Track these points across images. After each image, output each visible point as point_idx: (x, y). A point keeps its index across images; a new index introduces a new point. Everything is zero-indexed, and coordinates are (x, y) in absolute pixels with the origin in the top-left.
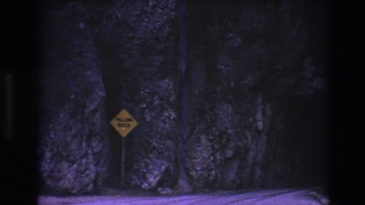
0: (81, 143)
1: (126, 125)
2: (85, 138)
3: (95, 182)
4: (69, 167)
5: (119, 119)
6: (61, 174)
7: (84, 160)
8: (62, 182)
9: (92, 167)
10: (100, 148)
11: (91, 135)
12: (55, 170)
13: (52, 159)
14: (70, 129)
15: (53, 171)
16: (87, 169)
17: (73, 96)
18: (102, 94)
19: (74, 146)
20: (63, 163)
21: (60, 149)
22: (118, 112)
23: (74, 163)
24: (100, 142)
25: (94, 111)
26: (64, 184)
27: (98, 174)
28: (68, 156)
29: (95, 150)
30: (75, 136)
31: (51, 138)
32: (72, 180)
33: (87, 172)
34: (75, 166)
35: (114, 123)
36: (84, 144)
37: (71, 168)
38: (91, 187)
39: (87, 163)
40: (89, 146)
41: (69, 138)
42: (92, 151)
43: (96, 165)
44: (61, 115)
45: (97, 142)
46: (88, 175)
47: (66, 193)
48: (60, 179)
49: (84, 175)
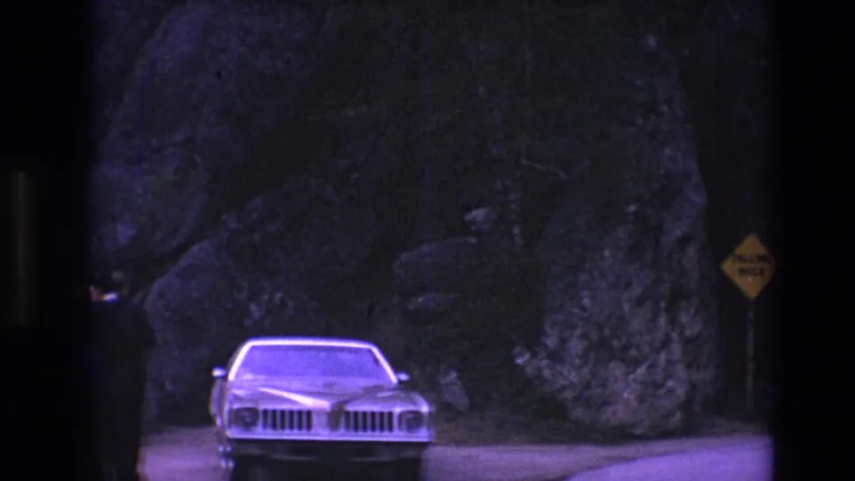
0: (654, 318)
1: (758, 272)
2: (663, 305)
3: (686, 406)
4: (628, 374)
5: (741, 259)
6: (608, 392)
7: (663, 357)
8: (610, 410)
9: (680, 370)
10: (698, 327)
11: (677, 296)
12: (594, 383)
13: (585, 356)
14: (629, 285)
15: (587, 386)
16: (668, 377)
17: (632, 208)
18: (699, 199)
19: (637, 324)
20: (612, 365)
21: (607, 332)
22: (738, 241)
23: (637, 363)
24: (696, 313)
25: (684, 241)
26: (614, 413)
27: (693, 387)
28: (625, 348)
29: (688, 333)
30: (640, 302)
31: (583, 309)
32: (634, 404)
33: (670, 383)
34: (641, 370)
35: (729, 267)
36: (662, 320)
37: (632, 376)
38: (677, 417)
39: (669, 362)
40: (673, 321)
41: (626, 307)
42: (681, 334)
43: (689, 366)
44: (607, 253)
45: (692, 311)
46: (671, 391)
47: (621, 435)
48: (607, 403)
49: (661, 392)
